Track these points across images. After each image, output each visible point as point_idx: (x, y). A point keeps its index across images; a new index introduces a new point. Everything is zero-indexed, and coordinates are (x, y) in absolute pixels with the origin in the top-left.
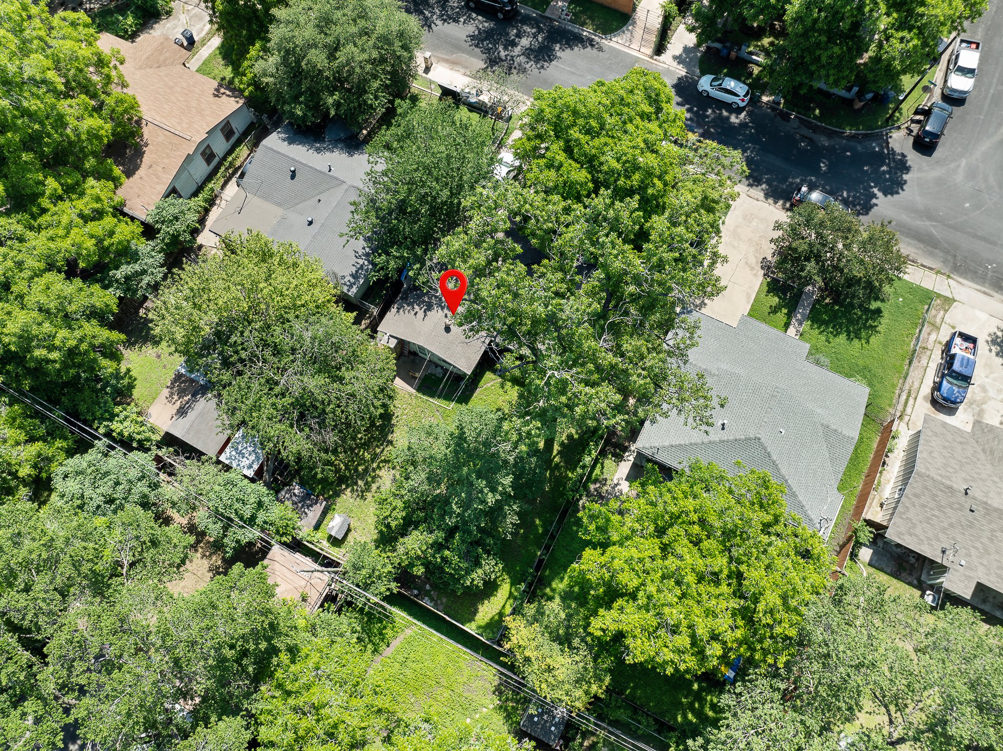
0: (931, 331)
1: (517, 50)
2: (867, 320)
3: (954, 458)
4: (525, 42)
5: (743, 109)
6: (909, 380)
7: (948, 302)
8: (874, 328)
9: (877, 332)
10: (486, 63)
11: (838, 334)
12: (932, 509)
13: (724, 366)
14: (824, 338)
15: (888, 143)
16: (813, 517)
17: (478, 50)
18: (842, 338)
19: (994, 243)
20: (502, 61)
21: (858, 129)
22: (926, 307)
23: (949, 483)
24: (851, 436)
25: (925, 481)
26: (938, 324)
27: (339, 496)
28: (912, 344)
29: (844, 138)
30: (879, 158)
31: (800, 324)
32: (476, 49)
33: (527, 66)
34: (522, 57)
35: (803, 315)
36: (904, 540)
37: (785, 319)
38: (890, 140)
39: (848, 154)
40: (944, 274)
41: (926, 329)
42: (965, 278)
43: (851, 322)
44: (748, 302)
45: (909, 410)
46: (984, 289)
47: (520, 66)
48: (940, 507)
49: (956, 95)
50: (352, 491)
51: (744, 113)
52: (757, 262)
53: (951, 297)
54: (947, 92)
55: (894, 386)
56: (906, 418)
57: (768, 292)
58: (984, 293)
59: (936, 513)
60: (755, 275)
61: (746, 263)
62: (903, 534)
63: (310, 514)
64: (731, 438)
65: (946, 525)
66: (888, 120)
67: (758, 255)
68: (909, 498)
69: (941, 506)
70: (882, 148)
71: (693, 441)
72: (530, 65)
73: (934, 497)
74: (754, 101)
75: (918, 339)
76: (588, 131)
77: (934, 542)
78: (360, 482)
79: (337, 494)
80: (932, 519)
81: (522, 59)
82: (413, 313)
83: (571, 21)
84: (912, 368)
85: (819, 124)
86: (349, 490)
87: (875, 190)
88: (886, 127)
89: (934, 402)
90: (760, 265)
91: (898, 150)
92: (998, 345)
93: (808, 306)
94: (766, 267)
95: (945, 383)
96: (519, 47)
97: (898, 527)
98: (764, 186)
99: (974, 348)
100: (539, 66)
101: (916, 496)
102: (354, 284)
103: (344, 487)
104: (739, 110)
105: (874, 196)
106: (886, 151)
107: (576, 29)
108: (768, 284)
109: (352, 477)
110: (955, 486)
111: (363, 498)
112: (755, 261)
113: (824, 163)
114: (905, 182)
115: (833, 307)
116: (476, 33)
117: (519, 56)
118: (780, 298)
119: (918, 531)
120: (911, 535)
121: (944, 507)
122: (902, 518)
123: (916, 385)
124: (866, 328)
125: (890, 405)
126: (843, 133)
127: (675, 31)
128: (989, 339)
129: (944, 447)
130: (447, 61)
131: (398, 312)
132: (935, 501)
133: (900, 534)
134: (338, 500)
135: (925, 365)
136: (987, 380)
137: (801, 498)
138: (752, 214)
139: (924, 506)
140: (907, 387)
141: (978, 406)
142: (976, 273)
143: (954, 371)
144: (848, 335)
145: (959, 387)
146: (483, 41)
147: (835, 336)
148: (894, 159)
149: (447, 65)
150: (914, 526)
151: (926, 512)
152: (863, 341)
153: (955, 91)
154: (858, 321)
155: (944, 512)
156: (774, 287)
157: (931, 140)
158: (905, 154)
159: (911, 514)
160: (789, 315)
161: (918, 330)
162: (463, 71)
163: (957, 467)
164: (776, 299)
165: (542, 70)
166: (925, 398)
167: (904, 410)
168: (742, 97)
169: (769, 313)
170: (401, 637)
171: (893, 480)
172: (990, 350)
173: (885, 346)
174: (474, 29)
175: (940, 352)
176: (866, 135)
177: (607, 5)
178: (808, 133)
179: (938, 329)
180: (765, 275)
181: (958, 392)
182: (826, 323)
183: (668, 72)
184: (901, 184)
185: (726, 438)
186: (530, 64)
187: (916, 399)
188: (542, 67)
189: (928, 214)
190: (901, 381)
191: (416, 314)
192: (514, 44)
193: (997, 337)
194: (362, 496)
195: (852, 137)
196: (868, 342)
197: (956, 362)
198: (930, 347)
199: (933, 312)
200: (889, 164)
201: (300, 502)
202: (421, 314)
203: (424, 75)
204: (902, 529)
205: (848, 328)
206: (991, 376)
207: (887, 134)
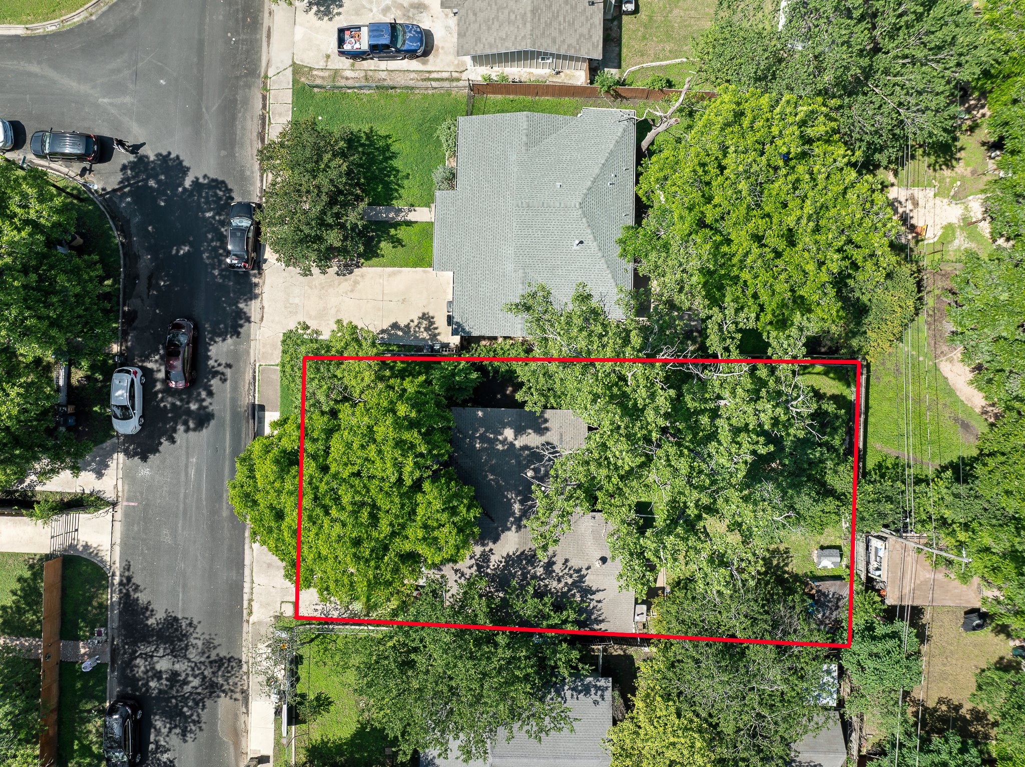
0: (342, 78)
1: (181, 667)
2: (363, 145)
3: (497, 17)
4: (163, 664)
5: (143, 369)
6: (411, 83)
7: (297, 69)
8: (368, 137)
9: (372, 131)
10: (219, 697)
11: (394, 169)
12: (560, 24)
13: (510, 267)
14: (406, 182)
15: (114, 191)
16: (621, 130)
17: (205, 715)
18: (396, 163)
19: (201, 43)
20: (204, 678)
21: (111, 228)
22: (316, 90)
23: (529, 15)
24: (525, 119)
25: (537, 37)
26: (332, 73)
27: (797, 575)
28: (368, 92)
29: (130, 242)
30: (141, 194)
31: (400, 210)
32: (204, 719)
33: (200, 643)
34: (191, 656)
35: (388, 212)
36: (598, 41)
37: (403, 228)
38: (109, 190)
39: (150, 228)
40: (265, 84)
41: (342, 83)
42: (260, 60)
43: (372, 160)
44: (400, 272)
45: (445, 75)
46: (264, 39)
47: (203, 653)
48: (555, 17)
49: (10, 134)
50: (787, 565)
51: (150, 365)
52: (346, 280)
53: (291, 69)
54: (9, 145)
55: (425, 97)
56: (455, 75)
57: (377, 256)
58: (269, 36)
59: (561, 18)
60: (362, 276)
61: (352, 291)
62: (593, 44)
63: (832, 590)
64: (589, 231)
65: (568, 7)
66: (81, 200)
67: (336, 283)
68: (559, 47)
69: (553, 16)
70: (125, 195)
71: (605, 266)
72: (197, 641)
73: (548, 25)
74: (125, 361)
75: (360, 88)
76: (374, 519)
77: (588, 14)
78: (775, 562)
79: (796, 577)
80: (569, 22)
81: (192, 654)
82: (600, 605)
83: (105, 625)
84: (396, 84)
85: (122, 275)
86: (786, 569)
87: (188, 183)
88: (92, 200)
89: (426, 53)
90: (348, 276)
91: (120, 176)
92: (328, 7)
93: (375, 210)
94: (347, 269)
95: (405, 48)
96: (177, 667)
97: (589, 50)
98: (241, 306)
99: (348, 29)
100: (192, 630)
101: (554, 41)
102: (595, 686)
103: (786, 576)
104: (148, 374)
105: (196, 183)
106: (126, 190)
107: (114, 615)
108: (367, 259)
109: (774, 573)
110: (529, 8)
111: (787, 551)
112: (346, 283)
113: (178, 251)
114: (158, 155)
115: (363, 184)
116: (178, 731)
117: (189, 660)
118: (379, 242)
119: (585, 31)
120: (591, 37)
121: (553, 13)
122: (580, 49)
123: (413, 75)
124: (372, 144)
125: (450, 95)
126: (122, 244)
127: (61, 493)
128: (326, 18)
129: (489, 28)
130: (237, 744)
131: (603, 621)
132: (551, 23)
133: (595, 47)
134: (800, 573)
135: (385, 73)
136: (375, 10)
137: (612, 146)
138: (285, 307)
139: (560, 32)
140: (420, 84)
141: (409, 11)
142: (248, 51)
143: (392, 41)
144: (390, 158)
145: (405, 33)
146: (186, 718)
147: (398, 171)
148: (133, 177)
149: (243, 740)
150: (581, 35)
151: (564, 28)
152: (390, 141)
153: (6, 137)
154: (368, 154)
155: (558, 12)
156: (370, 253)
157: (95, 143)
158: (120, 166)
159: (573, 41)
160: (396, 225)
161: (349, 91)
162: (243, 718)
163: (506, 12)
164: (383, 244)
165: (195, 622)
166: (424, 63)
167: (447, 79)
168: (133, 376)
169: (403, 246)
170: (885, 450)
171: (528, 70)
172: (339, 14)
173: (384, 118)
174: (172, 736)
175: (363, 62)
176: (113, 218)
177: (60, 593)
178: (142, 284)
179: (336, 71)
180: (358, 267)
181: (410, 32)
182: (387, 185)
183: (129, 476)
184: (164, 159)
185: (591, 236)
186: (194, 642)
187: (429, 72)
188: (190, 624)
189: (196, 120)
190: (417, 91)
191: (599, 602)
192: (175, 675)
193: (319, 11)
194: (786, 553)
195: (124, 231)
196: (389, 137)
197: (380, 43)
198: (362, 74)
199: (319, 82)
200: (143, 180)
201: (828, 606)
202: (596, 597)
203: (271, 760)
204: (589, 45)
205: (381, 162)
206: (368, 6)
207: (101, 195)
